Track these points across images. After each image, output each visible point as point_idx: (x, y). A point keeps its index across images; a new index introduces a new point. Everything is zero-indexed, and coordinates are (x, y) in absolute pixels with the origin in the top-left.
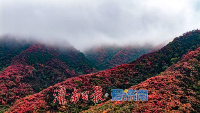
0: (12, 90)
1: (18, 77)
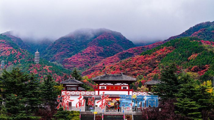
0: (93, 59)
1: (95, 52)
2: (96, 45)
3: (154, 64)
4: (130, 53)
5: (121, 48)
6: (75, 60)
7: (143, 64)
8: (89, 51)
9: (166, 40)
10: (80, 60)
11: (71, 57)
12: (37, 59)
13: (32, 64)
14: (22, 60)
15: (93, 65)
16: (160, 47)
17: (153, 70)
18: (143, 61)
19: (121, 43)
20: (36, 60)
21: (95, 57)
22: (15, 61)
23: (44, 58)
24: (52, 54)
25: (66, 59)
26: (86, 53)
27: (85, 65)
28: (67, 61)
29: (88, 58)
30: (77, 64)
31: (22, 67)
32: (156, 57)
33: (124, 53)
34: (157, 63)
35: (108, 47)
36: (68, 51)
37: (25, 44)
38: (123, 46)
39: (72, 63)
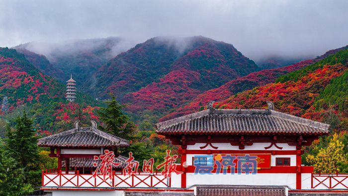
2: (185, 68)
3: (306, 99)
4: (250, 82)
5: (234, 74)
6: (145, 97)
7: (282, 101)
8: (173, 79)
9: (320, 56)
10: (155, 96)
11: (138, 90)
12: (70, 93)
13: (60, 104)
14: (43, 96)
15: (179, 105)
16: (316, 65)
17: (304, 112)
18: (282, 94)
19: (234, 63)
20: (70, 97)
21: (184, 91)
22: (30, 98)
23: (89, 92)
24: (103, 85)
25: (128, 93)
26: (168, 83)
27: (166, 105)
28: (130, 97)
29: (171, 93)
30: (149, 104)
31: (40, 109)
32: (309, 87)
33: (240, 82)
34: (311, 98)
35: (209, 71)
36: (134, 80)
37: (54, 66)
38: (237, 69)
39: (140, 102)
